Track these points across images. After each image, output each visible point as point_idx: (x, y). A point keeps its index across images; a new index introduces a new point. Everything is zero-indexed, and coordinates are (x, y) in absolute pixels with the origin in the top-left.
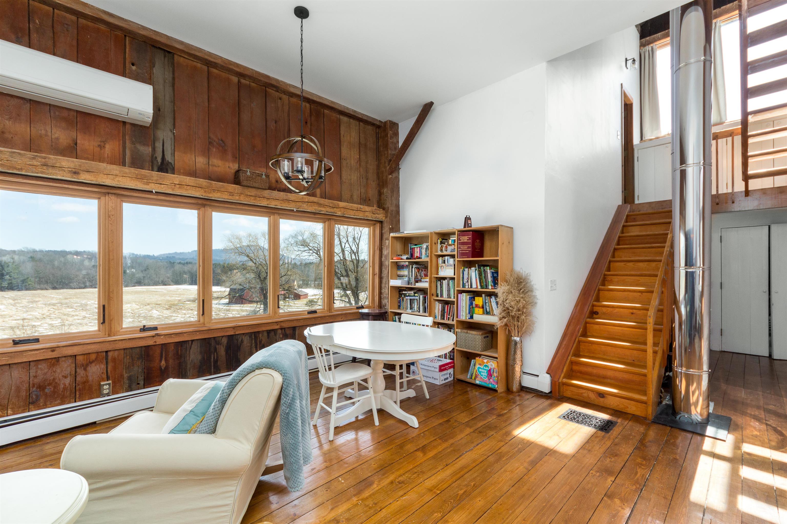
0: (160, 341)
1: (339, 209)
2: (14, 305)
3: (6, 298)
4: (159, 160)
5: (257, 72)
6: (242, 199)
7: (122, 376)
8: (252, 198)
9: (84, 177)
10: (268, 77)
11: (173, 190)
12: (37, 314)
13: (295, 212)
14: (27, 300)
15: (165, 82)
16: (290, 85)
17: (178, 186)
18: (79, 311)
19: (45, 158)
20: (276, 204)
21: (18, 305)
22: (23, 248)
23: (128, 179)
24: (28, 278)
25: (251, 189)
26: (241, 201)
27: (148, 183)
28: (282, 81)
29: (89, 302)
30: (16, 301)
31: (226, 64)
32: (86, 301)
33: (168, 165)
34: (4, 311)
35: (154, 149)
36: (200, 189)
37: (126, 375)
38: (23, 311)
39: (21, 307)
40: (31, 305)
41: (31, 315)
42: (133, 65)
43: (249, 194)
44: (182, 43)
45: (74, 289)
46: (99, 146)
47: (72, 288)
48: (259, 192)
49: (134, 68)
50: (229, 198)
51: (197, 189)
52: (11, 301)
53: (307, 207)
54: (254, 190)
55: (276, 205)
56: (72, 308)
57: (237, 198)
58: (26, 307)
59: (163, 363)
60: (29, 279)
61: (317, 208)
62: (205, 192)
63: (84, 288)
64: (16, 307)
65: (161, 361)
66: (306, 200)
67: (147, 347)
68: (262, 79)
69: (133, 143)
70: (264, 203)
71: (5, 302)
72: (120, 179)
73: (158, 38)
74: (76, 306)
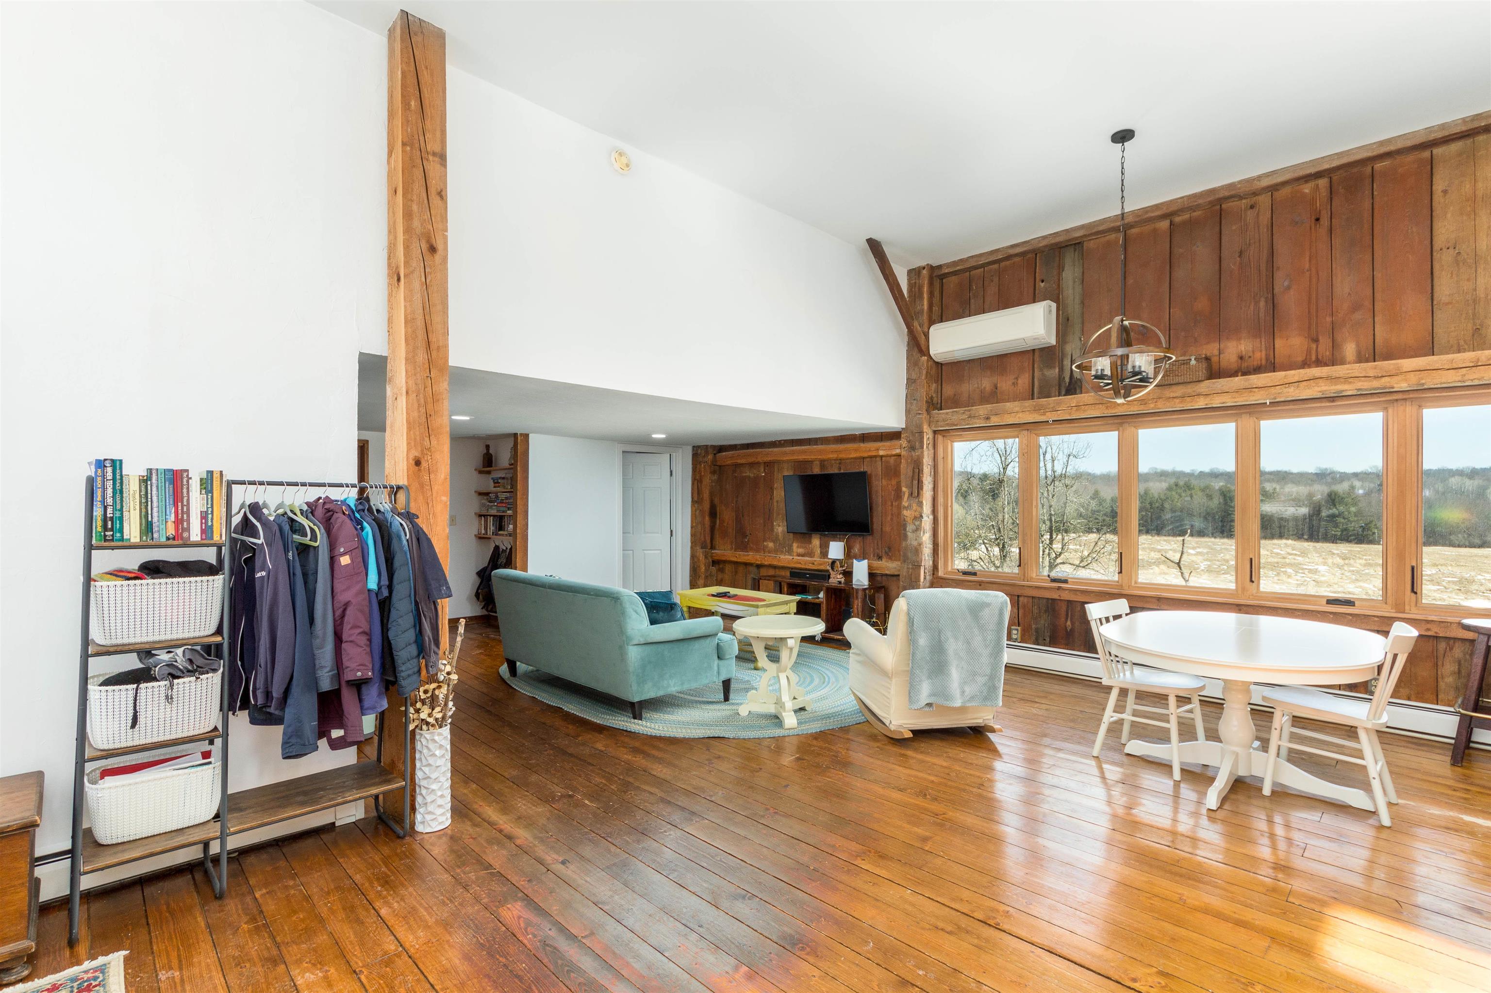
0: (1066, 596)
1: (1399, 378)
2: (1340, 567)
3: (1334, 554)
4: (1067, 380)
5: (1189, 197)
6: (1160, 406)
7: (1030, 626)
8: (1177, 401)
9: (995, 421)
10: (1212, 191)
11: (1070, 414)
12: (1371, 587)
13: (1269, 406)
14: (1363, 562)
15: (1074, 282)
16: (1259, 178)
17: (1075, 408)
18: (1451, 592)
19: (969, 411)
20: (1224, 401)
21: (1346, 568)
22: (1371, 468)
23: (1027, 413)
24: (1372, 521)
25: (1174, 388)
26: (1159, 409)
27: (1044, 413)
28: (1240, 182)
29: (1479, 577)
30: (1347, 561)
31: (1140, 216)
32: (1473, 574)
33: (1076, 382)
34: (1323, 576)
35: (1062, 369)
36: (1101, 406)
37: (1034, 626)
38: (1350, 578)
39: (1350, 571)
40: (1367, 571)
41: (1361, 587)
42: (1043, 281)
43: (1172, 395)
44: (1082, 227)
45: (1459, 546)
46: (1013, 383)
47: (1454, 546)
48: (1189, 389)
49: (1042, 285)
50: (1141, 409)
51: (1097, 406)
52: (1338, 560)
53: (1297, 391)
54: (1180, 387)
55: (1223, 403)
56: (1439, 584)
57: (1152, 406)
58: (1358, 572)
59: (1069, 623)
60: (1374, 523)
61: (1324, 388)
62: (1107, 408)
63: (1480, 546)
64: (1343, 571)
65: (1066, 622)
66: (1296, 379)
67: (1053, 600)
68: (1200, 201)
69: (1041, 370)
70: (1201, 403)
71: (1330, 561)
72: (1020, 415)
73: (1058, 239)
74: (1449, 582)
